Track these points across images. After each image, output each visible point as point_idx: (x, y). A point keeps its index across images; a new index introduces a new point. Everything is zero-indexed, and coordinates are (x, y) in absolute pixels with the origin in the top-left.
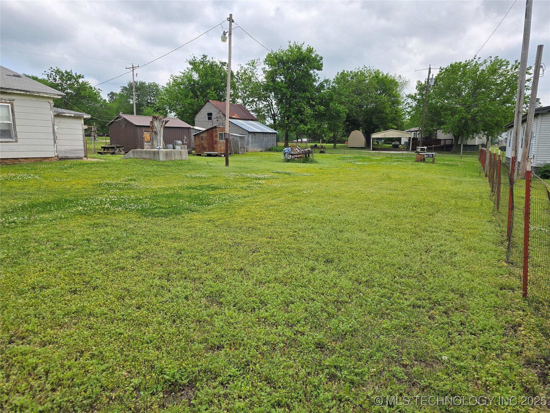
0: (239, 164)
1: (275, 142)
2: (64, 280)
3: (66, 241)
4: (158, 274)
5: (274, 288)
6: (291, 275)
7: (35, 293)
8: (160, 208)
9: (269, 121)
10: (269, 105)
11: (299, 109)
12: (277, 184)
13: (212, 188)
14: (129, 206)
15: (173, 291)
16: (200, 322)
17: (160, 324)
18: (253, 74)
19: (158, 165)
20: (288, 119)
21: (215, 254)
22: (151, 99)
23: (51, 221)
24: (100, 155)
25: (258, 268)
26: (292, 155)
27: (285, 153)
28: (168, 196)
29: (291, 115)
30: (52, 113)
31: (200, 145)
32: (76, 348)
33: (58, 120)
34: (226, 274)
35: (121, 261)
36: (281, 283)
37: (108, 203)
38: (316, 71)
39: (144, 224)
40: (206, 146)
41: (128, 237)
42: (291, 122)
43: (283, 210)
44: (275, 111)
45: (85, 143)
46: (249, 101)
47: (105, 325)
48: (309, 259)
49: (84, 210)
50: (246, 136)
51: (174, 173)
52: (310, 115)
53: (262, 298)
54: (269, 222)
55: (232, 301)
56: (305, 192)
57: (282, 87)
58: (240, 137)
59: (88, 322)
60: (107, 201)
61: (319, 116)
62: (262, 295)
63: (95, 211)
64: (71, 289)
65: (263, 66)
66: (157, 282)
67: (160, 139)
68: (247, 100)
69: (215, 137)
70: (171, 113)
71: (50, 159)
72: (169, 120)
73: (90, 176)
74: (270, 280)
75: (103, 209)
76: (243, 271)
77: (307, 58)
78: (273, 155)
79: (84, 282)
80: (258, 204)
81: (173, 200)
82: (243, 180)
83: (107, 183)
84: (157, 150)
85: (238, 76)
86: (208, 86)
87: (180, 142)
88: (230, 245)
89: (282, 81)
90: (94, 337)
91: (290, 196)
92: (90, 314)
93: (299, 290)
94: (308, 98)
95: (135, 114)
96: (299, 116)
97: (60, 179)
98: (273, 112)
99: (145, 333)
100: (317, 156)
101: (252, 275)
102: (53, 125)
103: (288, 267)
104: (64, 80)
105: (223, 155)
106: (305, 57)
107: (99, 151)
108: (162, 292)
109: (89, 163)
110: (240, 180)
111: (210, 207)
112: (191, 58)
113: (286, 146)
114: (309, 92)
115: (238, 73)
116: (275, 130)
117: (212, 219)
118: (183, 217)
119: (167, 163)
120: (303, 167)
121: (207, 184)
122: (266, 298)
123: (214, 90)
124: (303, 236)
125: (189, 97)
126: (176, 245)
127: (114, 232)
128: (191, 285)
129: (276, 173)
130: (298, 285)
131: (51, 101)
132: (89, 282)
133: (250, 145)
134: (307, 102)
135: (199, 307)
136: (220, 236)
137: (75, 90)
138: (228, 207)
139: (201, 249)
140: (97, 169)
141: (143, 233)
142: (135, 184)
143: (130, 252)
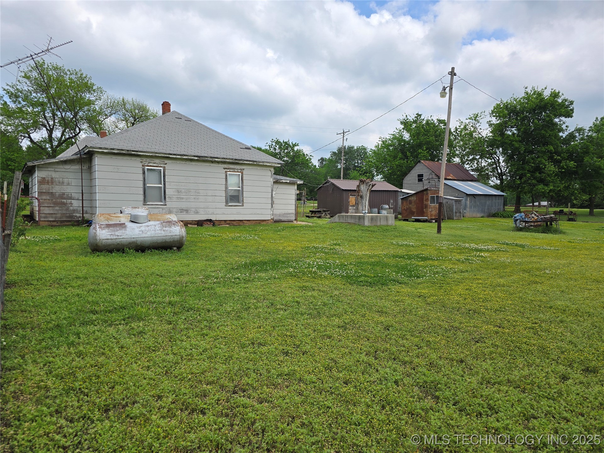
0: (453, 232)
1: (502, 207)
2: (278, 340)
3: (279, 301)
4: (364, 349)
5: (507, 392)
6: (532, 380)
7: (254, 348)
8: (365, 276)
9: (495, 181)
10: (495, 163)
11: (537, 166)
12: (505, 258)
13: (421, 258)
14: (335, 272)
15: (382, 371)
16: (413, 414)
17: (368, 406)
18: (475, 128)
19: (362, 230)
20: (520, 178)
21: (427, 337)
22: (358, 162)
23: (267, 280)
24: (307, 218)
25: (484, 364)
26: (526, 222)
27: (517, 220)
28: (373, 264)
29: (525, 173)
30: (272, 180)
31: (407, 209)
32: (288, 412)
33: (276, 186)
34: (442, 363)
35: (328, 329)
36: (517, 387)
37: (315, 266)
38: (563, 119)
39: (349, 293)
40: (414, 210)
41: (334, 304)
42: (525, 182)
43: (517, 292)
44: (503, 170)
45: (297, 207)
46: (469, 159)
47: (314, 394)
48: (557, 362)
49: (294, 271)
50: (464, 199)
51: (379, 240)
52: (553, 173)
53: (491, 402)
54: (497, 307)
55: (451, 397)
56: (547, 272)
57: (514, 141)
58: (456, 201)
59: (299, 388)
60: (314, 264)
61: (566, 174)
62: (491, 399)
63: (304, 274)
64: (283, 350)
65: (488, 118)
66: (363, 357)
67: (366, 203)
68: (466, 158)
69: (425, 201)
70: (377, 175)
71: (267, 221)
72: (375, 183)
73: (300, 239)
74: (502, 381)
75: (310, 272)
76: (464, 363)
77: (550, 104)
78: (499, 222)
79: (294, 345)
80: (480, 281)
81: (378, 268)
82: (459, 251)
83: (314, 247)
84: (362, 214)
85: (456, 133)
86: (420, 145)
87: (387, 207)
88: (446, 328)
89: (514, 134)
90: (303, 404)
91: (526, 275)
92: (300, 380)
93: (544, 402)
94: (550, 152)
95: (342, 178)
96: (538, 174)
97: (275, 240)
98: (499, 171)
99: (353, 413)
100: (563, 225)
101: (475, 370)
102: (272, 191)
103: (526, 369)
104: (282, 149)
105: (434, 221)
106: (548, 103)
107: (308, 215)
108: (369, 370)
109: (298, 227)
110: (455, 251)
111: (419, 280)
112: (402, 118)
113: (517, 211)
114: (552, 145)
115: (456, 129)
116: (502, 191)
117: (422, 294)
118: (389, 289)
119: (371, 229)
120: (543, 239)
121: (415, 253)
122: (497, 403)
123: (427, 149)
124: (548, 331)
125: (398, 159)
126: (382, 319)
127: (320, 297)
128: (400, 369)
129: (504, 244)
130: (543, 395)
131: (272, 170)
132: (299, 345)
133: (468, 209)
134: (550, 157)
135: (411, 397)
136: (433, 315)
137: (290, 158)
138: (442, 282)
139: (411, 328)
140: (305, 232)
141: (348, 301)
142: (340, 249)
143: (336, 321)
